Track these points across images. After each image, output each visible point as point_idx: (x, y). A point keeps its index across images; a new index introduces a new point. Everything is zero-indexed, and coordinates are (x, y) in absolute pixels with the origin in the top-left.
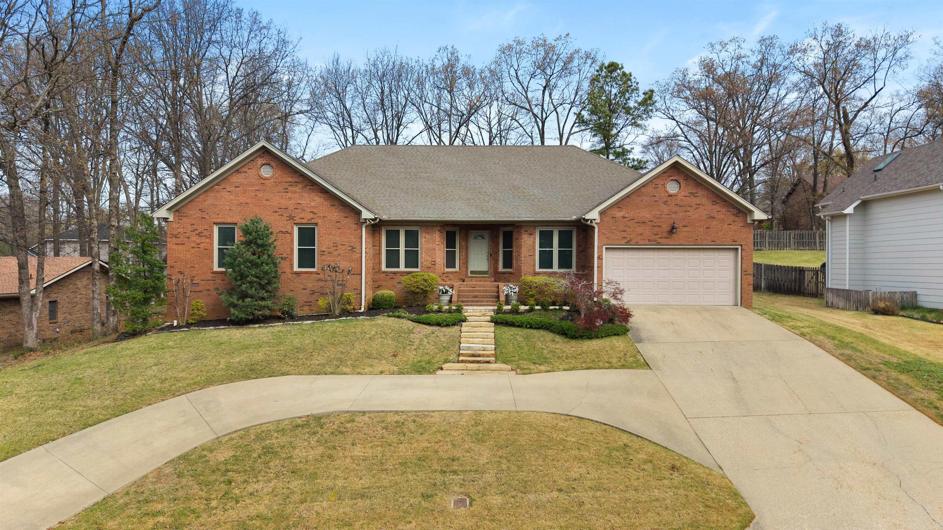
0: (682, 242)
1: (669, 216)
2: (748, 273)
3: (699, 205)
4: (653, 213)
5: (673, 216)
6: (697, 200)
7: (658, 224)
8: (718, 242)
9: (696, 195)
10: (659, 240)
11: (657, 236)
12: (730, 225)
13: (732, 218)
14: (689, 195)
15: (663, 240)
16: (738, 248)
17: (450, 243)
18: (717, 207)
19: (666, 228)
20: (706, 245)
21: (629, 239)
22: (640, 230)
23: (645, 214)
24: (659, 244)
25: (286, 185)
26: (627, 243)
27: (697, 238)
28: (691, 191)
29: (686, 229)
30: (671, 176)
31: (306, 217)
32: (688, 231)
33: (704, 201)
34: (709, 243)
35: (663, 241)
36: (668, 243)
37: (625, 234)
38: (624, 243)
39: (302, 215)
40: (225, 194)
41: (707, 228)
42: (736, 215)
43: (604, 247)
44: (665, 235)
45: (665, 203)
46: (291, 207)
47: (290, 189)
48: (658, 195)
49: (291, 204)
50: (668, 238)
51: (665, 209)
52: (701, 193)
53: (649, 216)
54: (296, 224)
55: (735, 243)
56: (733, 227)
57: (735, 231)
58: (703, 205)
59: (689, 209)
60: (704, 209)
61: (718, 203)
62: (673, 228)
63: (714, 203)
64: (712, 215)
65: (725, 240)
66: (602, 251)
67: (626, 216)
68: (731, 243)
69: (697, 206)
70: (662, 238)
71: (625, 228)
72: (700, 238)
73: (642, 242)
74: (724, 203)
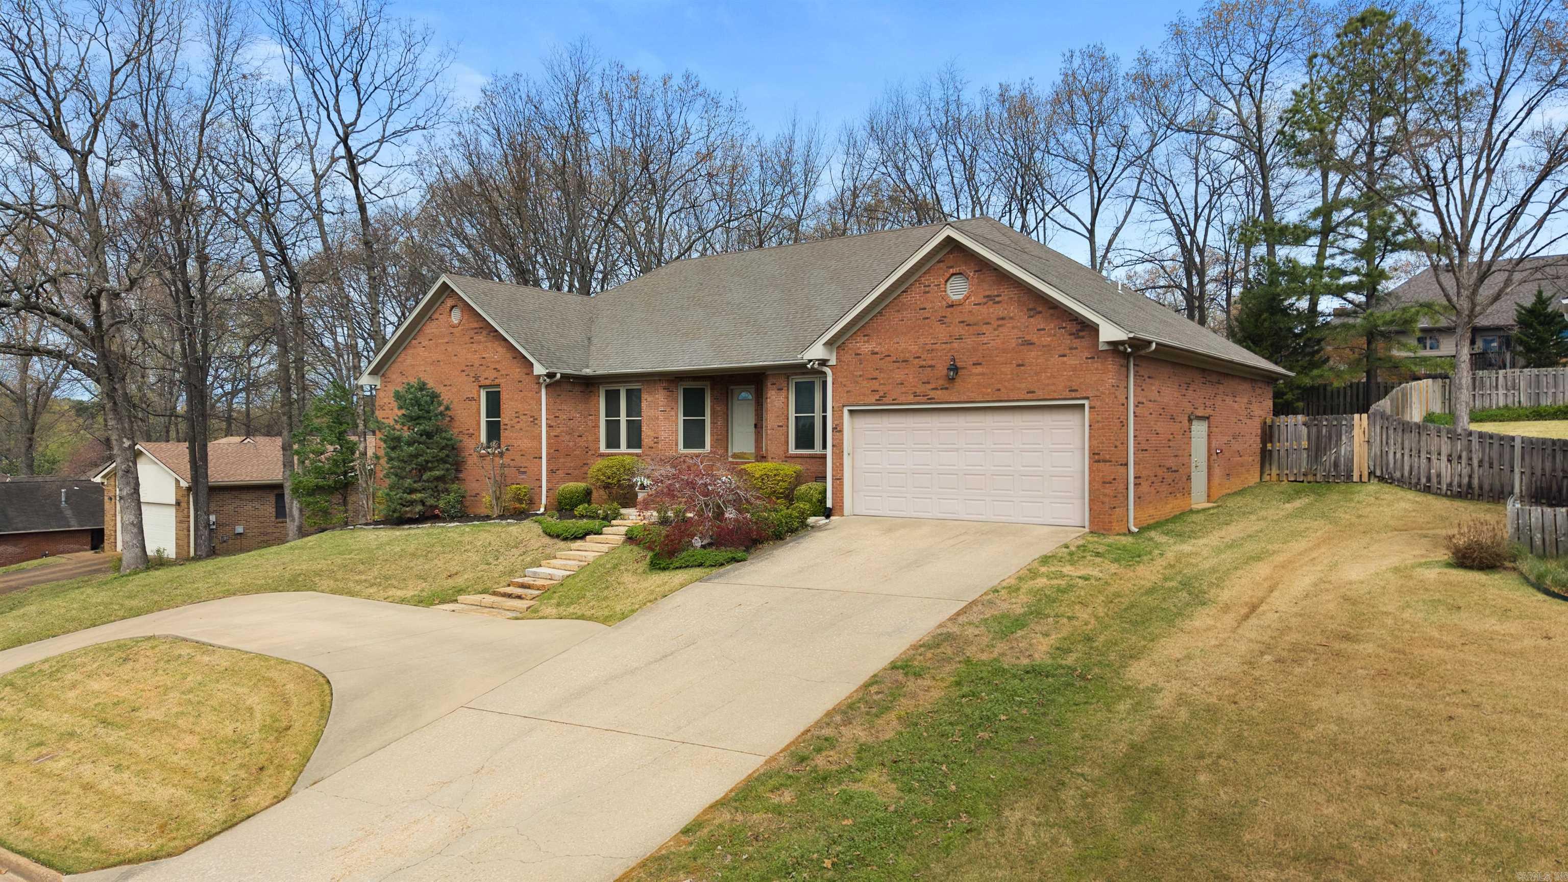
0: (973, 396)
1: (949, 346)
2: (1101, 457)
3: (1003, 319)
4: (922, 340)
5: (955, 345)
6: (999, 311)
7: (930, 363)
8: (1040, 394)
9: (997, 299)
10: (932, 394)
11: (929, 386)
12: (1064, 356)
13: (1068, 341)
14: (985, 300)
15: (939, 392)
16: (1083, 405)
17: (693, 405)
18: (1038, 322)
19: (942, 369)
20: (1018, 401)
21: (881, 394)
22: (899, 375)
23: (907, 345)
24: (931, 400)
25: (472, 332)
26: (879, 401)
27: (999, 386)
28: (988, 293)
29: (979, 369)
30: (952, 267)
31: (488, 376)
32: (983, 374)
33: (1013, 310)
34: (1022, 397)
35: (938, 394)
36: (947, 399)
37: (875, 385)
38: (874, 401)
39: (486, 375)
40: (420, 350)
41: (1019, 365)
42: (1075, 335)
43: (846, 410)
44: (941, 382)
45: (942, 320)
46: (477, 364)
47: (476, 338)
48: (928, 306)
49: (475, 359)
50: (947, 389)
51: (942, 332)
52: (1007, 293)
53: (914, 348)
54: (485, 387)
55: (1073, 394)
56: (1071, 361)
57: (1074, 369)
58: (1011, 318)
59: (984, 328)
60: (1013, 328)
61: (1040, 312)
62: (955, 369)
63: (1033, 312)
64: (1028, 338)
65: (1053, 388)
66: (841, 417)
67: (876, 350)
68: (1067, 394)
69: (1000, 322)
70: (936, 389)
71: (876, 374)
72: (1006, 388)
73: (902, 399)
74: (1051, 311)
